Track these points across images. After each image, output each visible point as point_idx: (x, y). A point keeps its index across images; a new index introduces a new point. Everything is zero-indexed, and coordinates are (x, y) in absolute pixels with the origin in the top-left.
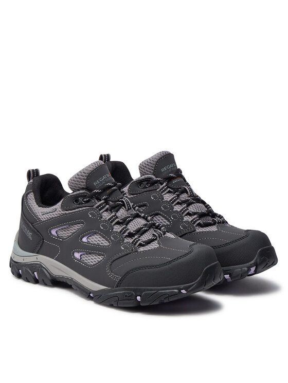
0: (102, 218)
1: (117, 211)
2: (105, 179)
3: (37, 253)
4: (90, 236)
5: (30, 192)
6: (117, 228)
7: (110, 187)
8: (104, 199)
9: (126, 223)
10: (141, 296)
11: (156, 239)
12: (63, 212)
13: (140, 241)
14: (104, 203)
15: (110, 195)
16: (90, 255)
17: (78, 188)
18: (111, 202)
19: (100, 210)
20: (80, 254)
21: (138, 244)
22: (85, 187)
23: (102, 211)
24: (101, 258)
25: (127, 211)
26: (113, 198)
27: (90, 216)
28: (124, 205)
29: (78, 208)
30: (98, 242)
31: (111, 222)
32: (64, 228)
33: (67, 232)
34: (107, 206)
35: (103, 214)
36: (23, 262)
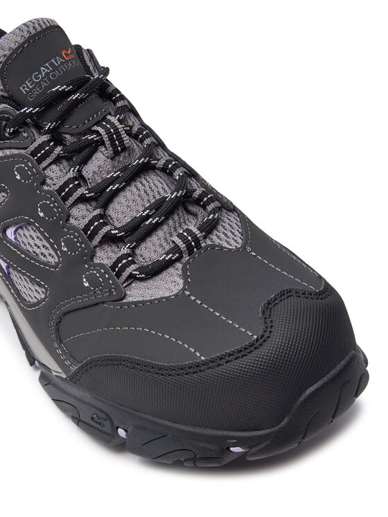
0: (44, 183)
1: (85, 161)
2: (47, 74)
4: (21, 227)
6: (82, 215)
7: (66, 94)
8: (49, 131)
9: (103, 199)
11: (178, 260)
13: (133, 267)
14: (49, 141)
15: (64, 118)
18: (68, 136)
19: (40, 161)
21: (125, 274)
23: (44, 164)
25: (112, 159)
26: (71, 125)
27: (18, 177)
28: (103, 143)
30: (36, 249)
31: (65, 199)
34: (59, 149)
35: (48, 172)
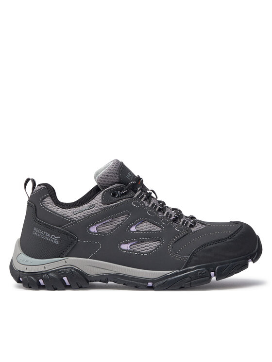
3: (66, 256)
4: (138, 225)
5: (47, 197)
10: (215, 272)
12: (104, 206)
16: (143, 243)
17: (111, 183)
19: (141, 199)
20: (129, 244)
22: (118, 181)
24: (157, 244)
27: (135, 206)
29: (118, 201)
30: (149, 228)
32: (107, 222)
33: (111, 225)
35: (145, 203)
36: (44, 270)
